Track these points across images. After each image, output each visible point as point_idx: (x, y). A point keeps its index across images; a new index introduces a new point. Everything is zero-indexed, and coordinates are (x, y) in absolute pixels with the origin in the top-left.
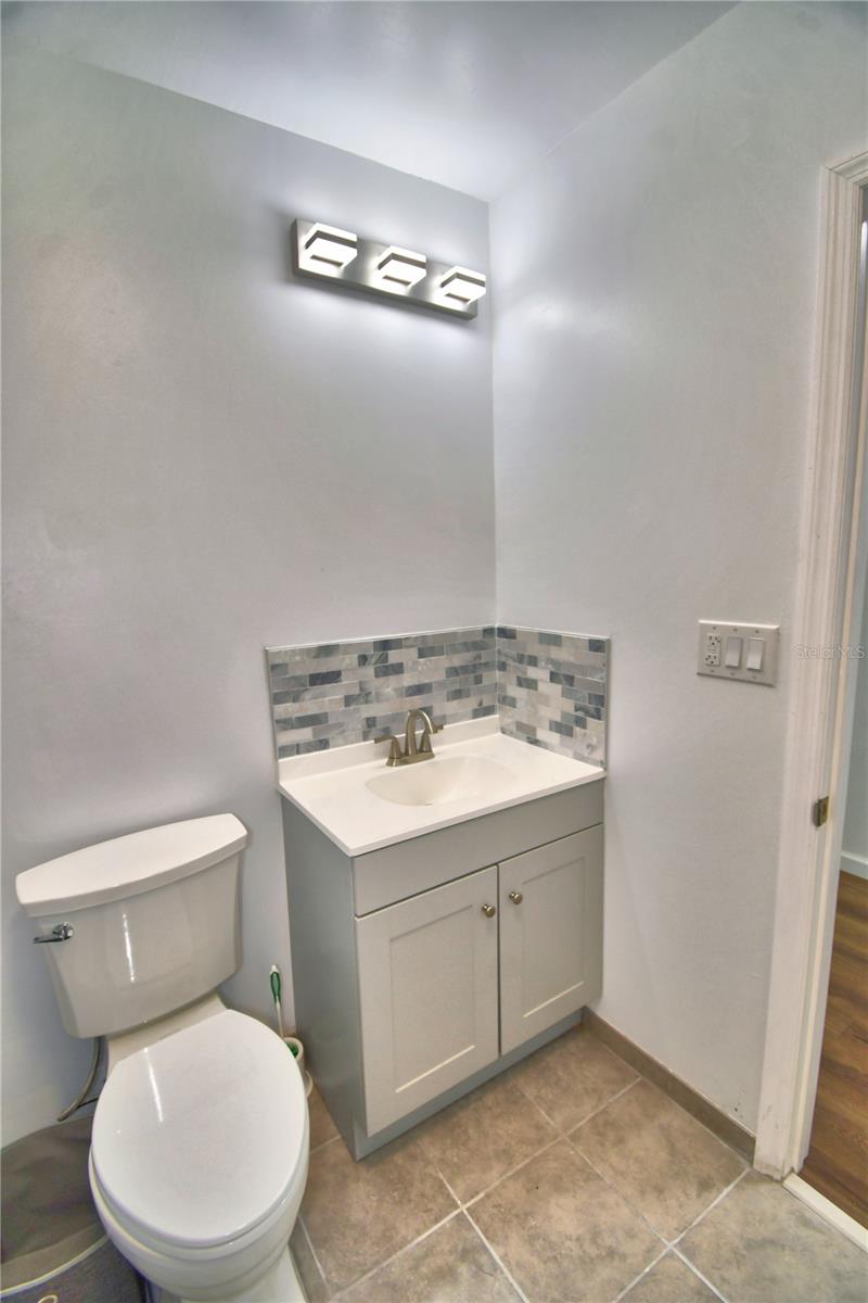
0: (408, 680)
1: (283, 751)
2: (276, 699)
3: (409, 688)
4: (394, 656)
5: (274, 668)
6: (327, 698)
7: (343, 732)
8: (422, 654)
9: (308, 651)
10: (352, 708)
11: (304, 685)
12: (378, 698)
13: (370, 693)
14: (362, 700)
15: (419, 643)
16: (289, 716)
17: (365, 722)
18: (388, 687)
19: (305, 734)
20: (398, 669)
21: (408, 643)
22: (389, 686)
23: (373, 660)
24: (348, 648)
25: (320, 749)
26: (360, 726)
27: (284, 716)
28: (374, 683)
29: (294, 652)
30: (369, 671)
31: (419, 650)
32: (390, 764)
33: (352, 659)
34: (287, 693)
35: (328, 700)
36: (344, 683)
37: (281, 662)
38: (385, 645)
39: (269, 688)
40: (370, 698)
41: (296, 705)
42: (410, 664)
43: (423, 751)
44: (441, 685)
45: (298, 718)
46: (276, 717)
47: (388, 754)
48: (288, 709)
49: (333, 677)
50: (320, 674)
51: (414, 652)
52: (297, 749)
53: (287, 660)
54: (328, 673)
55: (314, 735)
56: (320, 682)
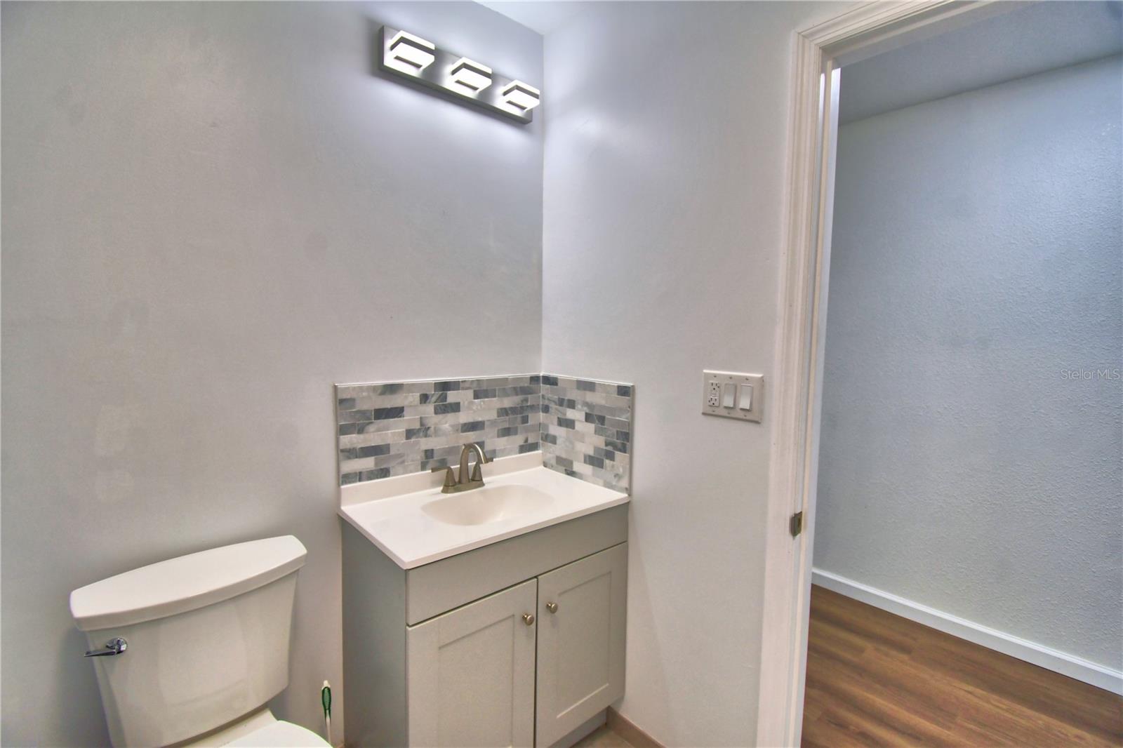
0: (464, 417)
1: (347, 478)
2: (342, 430)
3: (465, 424)
4: (452, 397)
5: (342, 402)
6: (389, 431)
7: (403, 462)
8: (476, 396)
9: (374, 388)
10: (412, 440)
11: (369, 418)
12: (437, 432)
13: (429, 428)
14: (421, 434)
15: (475, 385)
16: (355, 446)
17: (423, 454)
18: (446, 423)
19: (368, 463)
20: (456, 408)
21: (467, 385)
22: (448, 422)
23: (434, 399)
24: (412, 387)
25: (381, 478)
26: (419, 457)
27: (348, 446)
28: (433, 420)
29: (361, 388)
30: (429, 409)
31: (475, 391)
32: (444, 491)
33: (415, 397)
34: (353, 425)
35: (390, 433)
36: (405, 418)
37: (349, 397)
38: (445, 387)
39: (337, 421)
40: (429, 432)
41: (361, 436)
42: (466, 403)
43: (475, 480)
44: (493, 423)
45: (361, 448)
46: (341, 447)
47: (443, 484)
48: (353, 440)
49: (397, 412)
50: (384, 409)
51: (470, 393)
52: (359, 476)
53: (354, 395)
54: (392, 408)
55: (376, 464)
56: (384, 416)
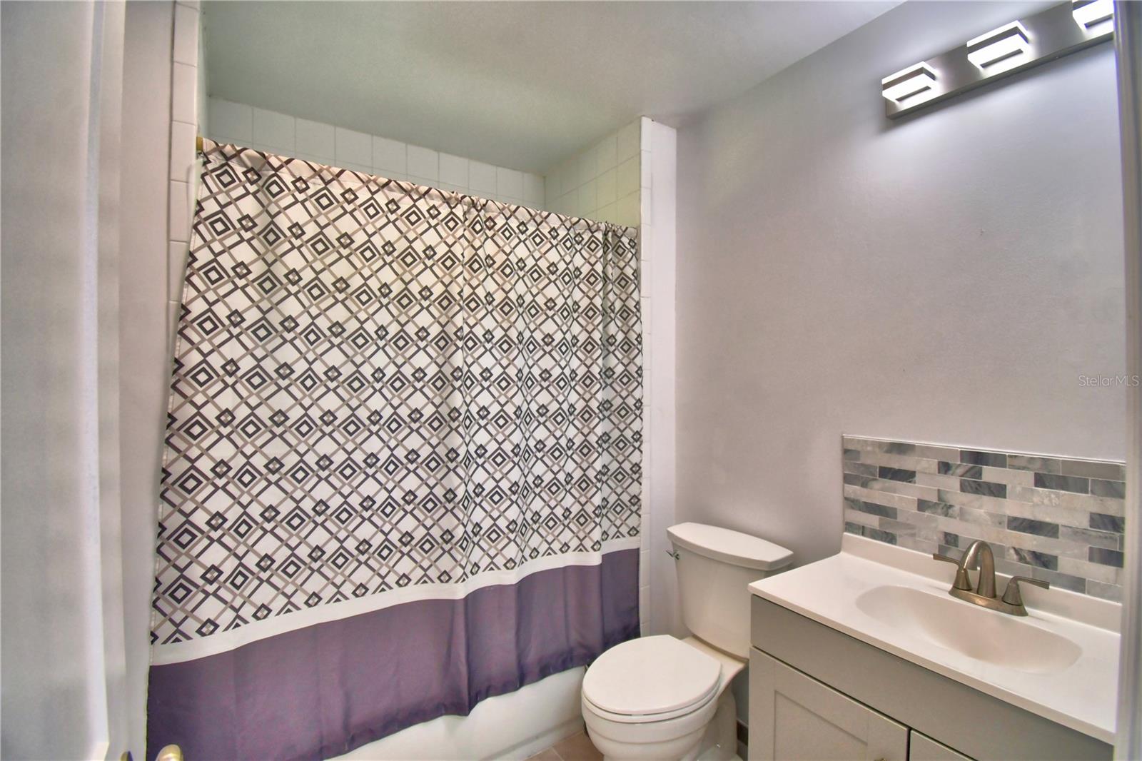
0: (1011, 507)
1: (850, 527)
2: (847, 479)
3: (1016, 519)
4: (990, 474)
5: (848, 453)
6: (897, 495)
7: (913, 535)
8: (1040, 481)
9: (880, 445)
10: (927, 514)
11: (874, 475)
12: (963, 515)
13: (951, 506)
14: (939, 511)
15: (1038, 465)
16: (858, 498)
17: (942, 536)
18: (980, 507)
19: (873, 521)
20: (998, 491)
21: (1016, 462)
22: (983, 507)
23: (960, 471)
24: (926, 451)
25: (885, 541)
26: (936, 539)
27: (852, 496)
28: (958, 498)
29: (865, 442)
30: (951, 484)
31: (1036, 474)
32: (952, 593)
33: (932, 464)
34: (856, 477)
35: (902, 497)
36: (916, 485)
37: (853, 448)
38: (979, 458)
39: (844, 470)
40: (950, 511)
41: (865, 491)
42: (1019, 489)
43: (1012, 602)
44: (1077, 533)
45: (865, 503)
46: (845, 495)
47: (953, 581)
48: (855, 490)
49: (908, 476)
50: (891, 469)
51: (1029, 477)
52: (863, 530)
53: (859, 448)
54: (899, 470)
55: (881, 525)
56: (890, 476)
